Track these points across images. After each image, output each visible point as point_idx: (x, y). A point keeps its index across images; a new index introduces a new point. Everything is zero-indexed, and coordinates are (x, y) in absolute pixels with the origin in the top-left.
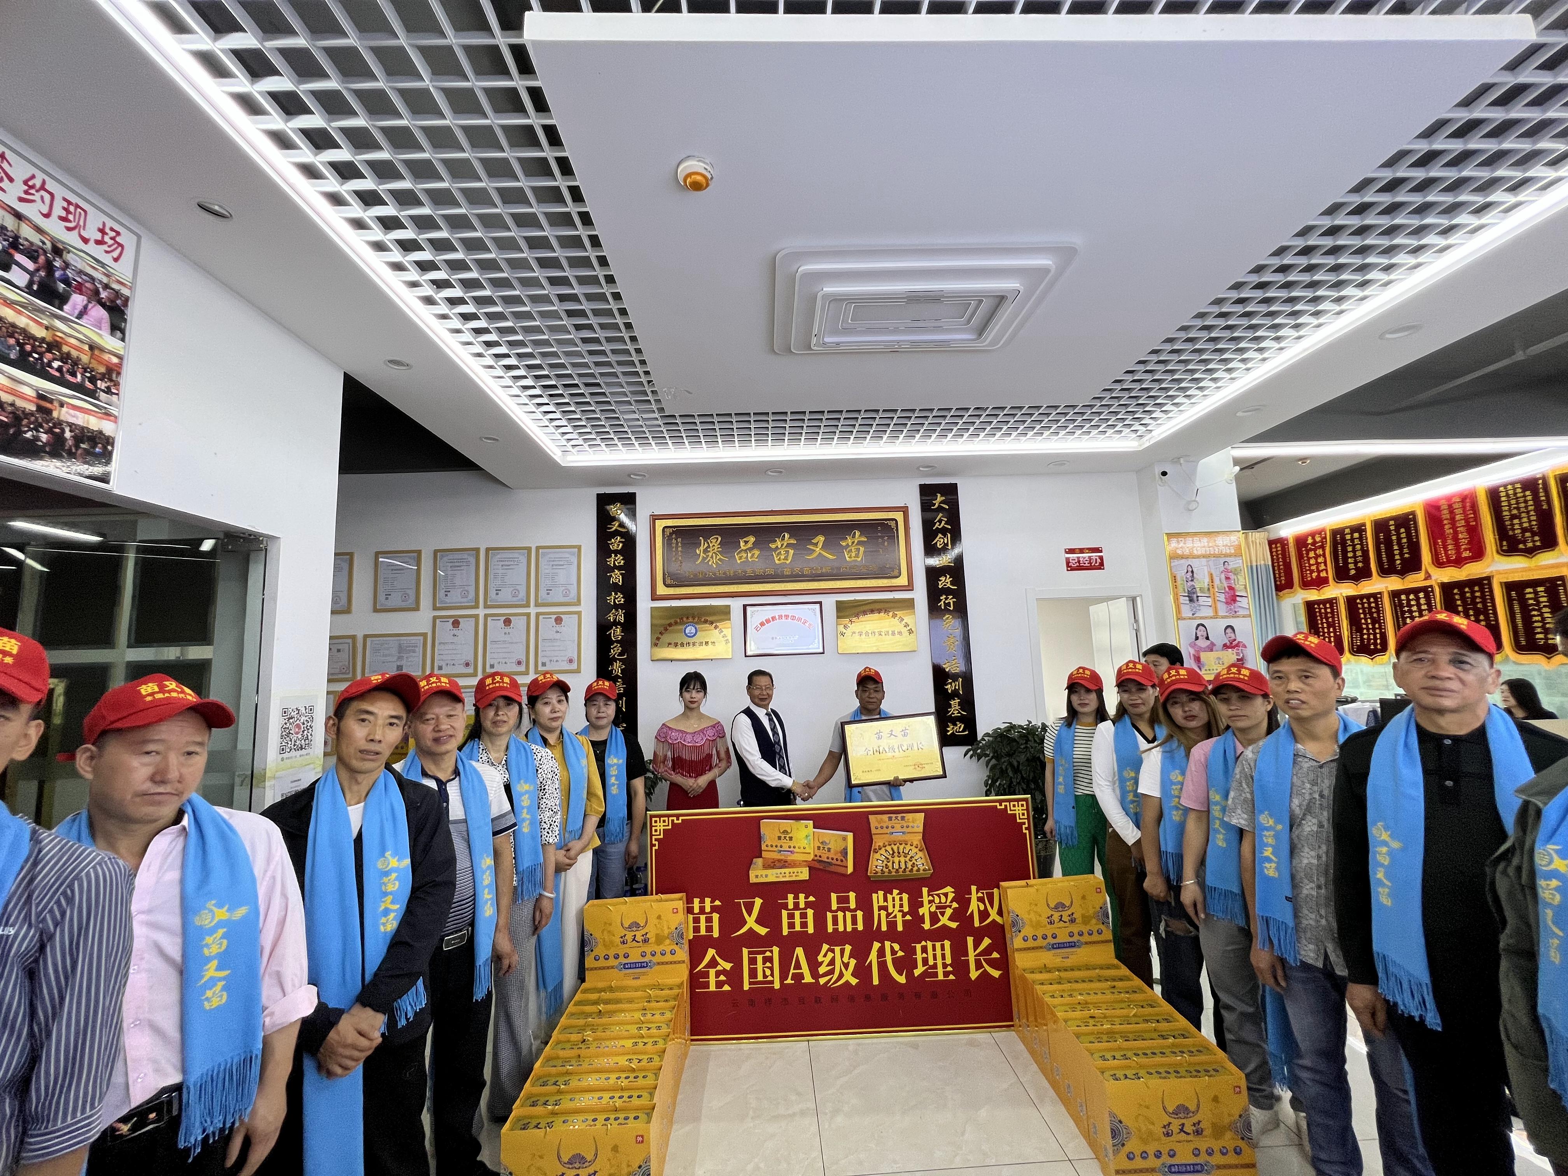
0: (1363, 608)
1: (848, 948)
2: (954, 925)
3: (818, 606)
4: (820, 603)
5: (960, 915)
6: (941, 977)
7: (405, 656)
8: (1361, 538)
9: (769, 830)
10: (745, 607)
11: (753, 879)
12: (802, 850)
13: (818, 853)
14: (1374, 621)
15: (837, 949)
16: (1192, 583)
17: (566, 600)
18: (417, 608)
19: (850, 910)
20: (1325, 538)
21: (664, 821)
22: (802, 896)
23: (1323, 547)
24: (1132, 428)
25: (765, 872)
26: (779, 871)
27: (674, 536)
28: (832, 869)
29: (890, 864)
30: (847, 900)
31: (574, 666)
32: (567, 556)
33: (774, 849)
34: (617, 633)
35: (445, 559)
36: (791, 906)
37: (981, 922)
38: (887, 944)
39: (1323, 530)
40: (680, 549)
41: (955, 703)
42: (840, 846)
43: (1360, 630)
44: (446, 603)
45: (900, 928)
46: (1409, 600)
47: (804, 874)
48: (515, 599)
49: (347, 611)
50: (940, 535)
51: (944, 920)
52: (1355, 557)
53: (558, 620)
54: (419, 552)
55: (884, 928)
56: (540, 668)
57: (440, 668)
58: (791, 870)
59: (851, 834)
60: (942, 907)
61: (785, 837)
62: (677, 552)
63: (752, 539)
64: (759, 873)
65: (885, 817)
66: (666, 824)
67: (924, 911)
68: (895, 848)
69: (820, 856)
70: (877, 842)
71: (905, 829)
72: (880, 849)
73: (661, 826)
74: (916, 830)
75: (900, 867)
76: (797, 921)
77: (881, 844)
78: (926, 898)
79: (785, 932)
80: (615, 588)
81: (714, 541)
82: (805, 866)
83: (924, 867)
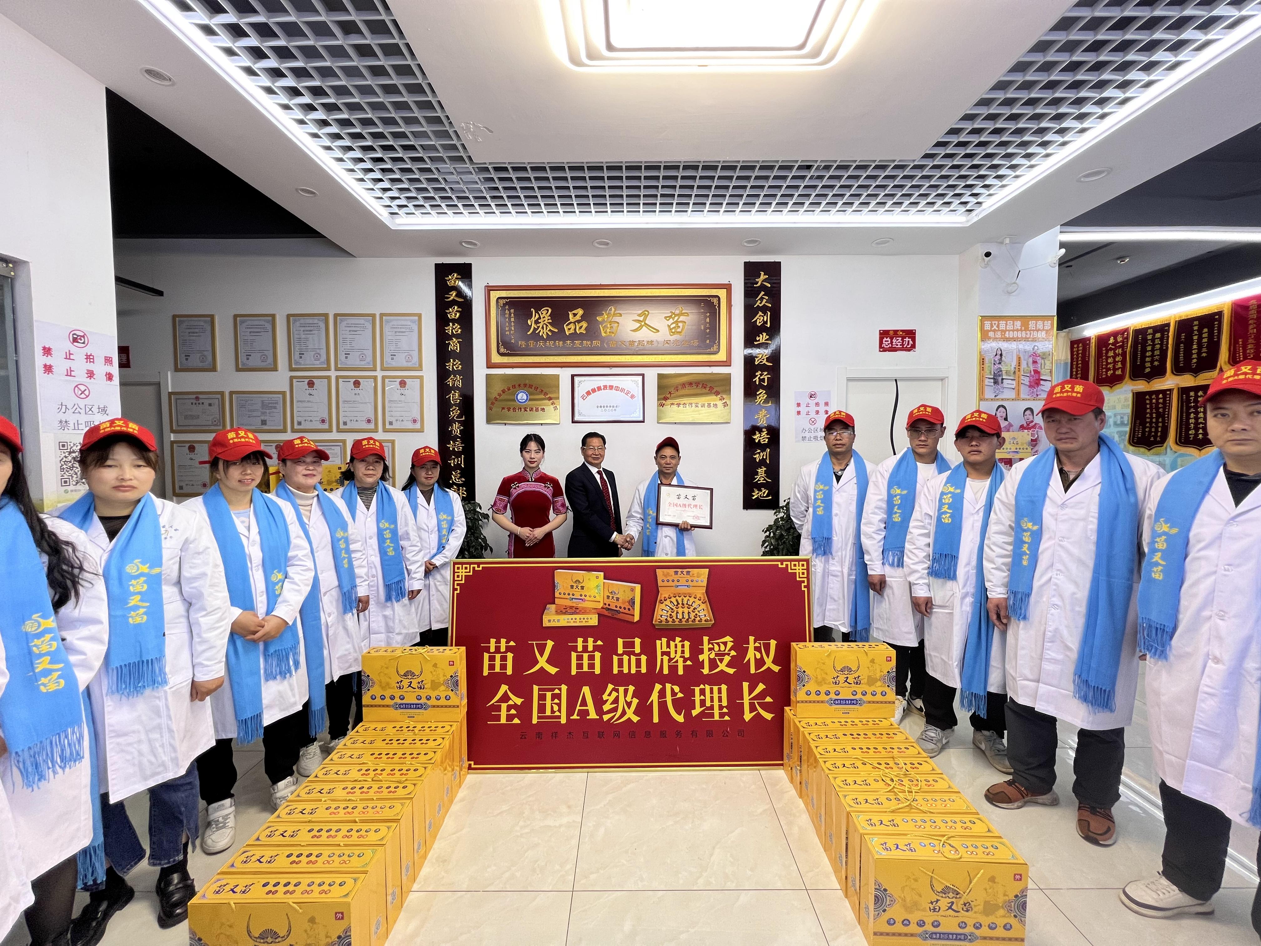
0: (1151, 403)
1: (631, 688)
2: (731, 671)
3: (640, 378)
4: (643, 375)
5: (738, 662)
6: (716, 717)
7: (268, 411)
8: (1161, 339)
9: (562, 579)
10: (573, 376)
11: (545, 623)
12: (593, 599)
13: (607, 602)
14: (1159, 415)
15: (621, 689)
16: (1000, 366)
17: (410, 365)
18: (275, 369)
19: (635, 655)
20: (1127, 338)
21: (466, 568)
22: (591, 640)
23: (1122, 347)
25: (557, 617)
26: (571, 617)
27: (507, 307)
28: (621, 616)
29: (674, 614)
30: (632, 645)
31: (418, 426)
32: (409, 323)
33: (566, 596)
34: (455, 397)
35: (298, 324)
36: (580, 649)
37: (757, 668)
38: (668, 686)
39: (1126, 330)
40: (513, 320)
41: (761, 471)
42: (628, 596)
43: (1143, 424)
44: (300, 364)
45: (681, 672)
46: (1197, 396)
47: (593, 620)
48: (363, 363)
49: (213, 369)
50: (760, 313)
51: (722, 667)
52: (1152, 356)
53: (403, 384)
54: (273, 316)
55: (666, 671)
56: (388, 426)
57: (299, 423)
58: (582, 616)
59: (639, 586)
60: (721, 655)
61: (577, 587)
62: (510, 322)
63: (580, 312)
64: (552, 617)
65: (672, 571)
66: (468, 570)
67: (704, 657)
68: (680, 600)
69: (609, 605)
70: (663, 593)
71: (690, 583)
72: (665, 600)
73: (463, 572)
74: (700, 584)
75: (683, 618)
76: (586, 662)
77: (667, 596)
78: (706, 646)
79: (574, 672)
80: (453, 355)
81: (544, 312)
82: (594, 613)
83: (705, 618)
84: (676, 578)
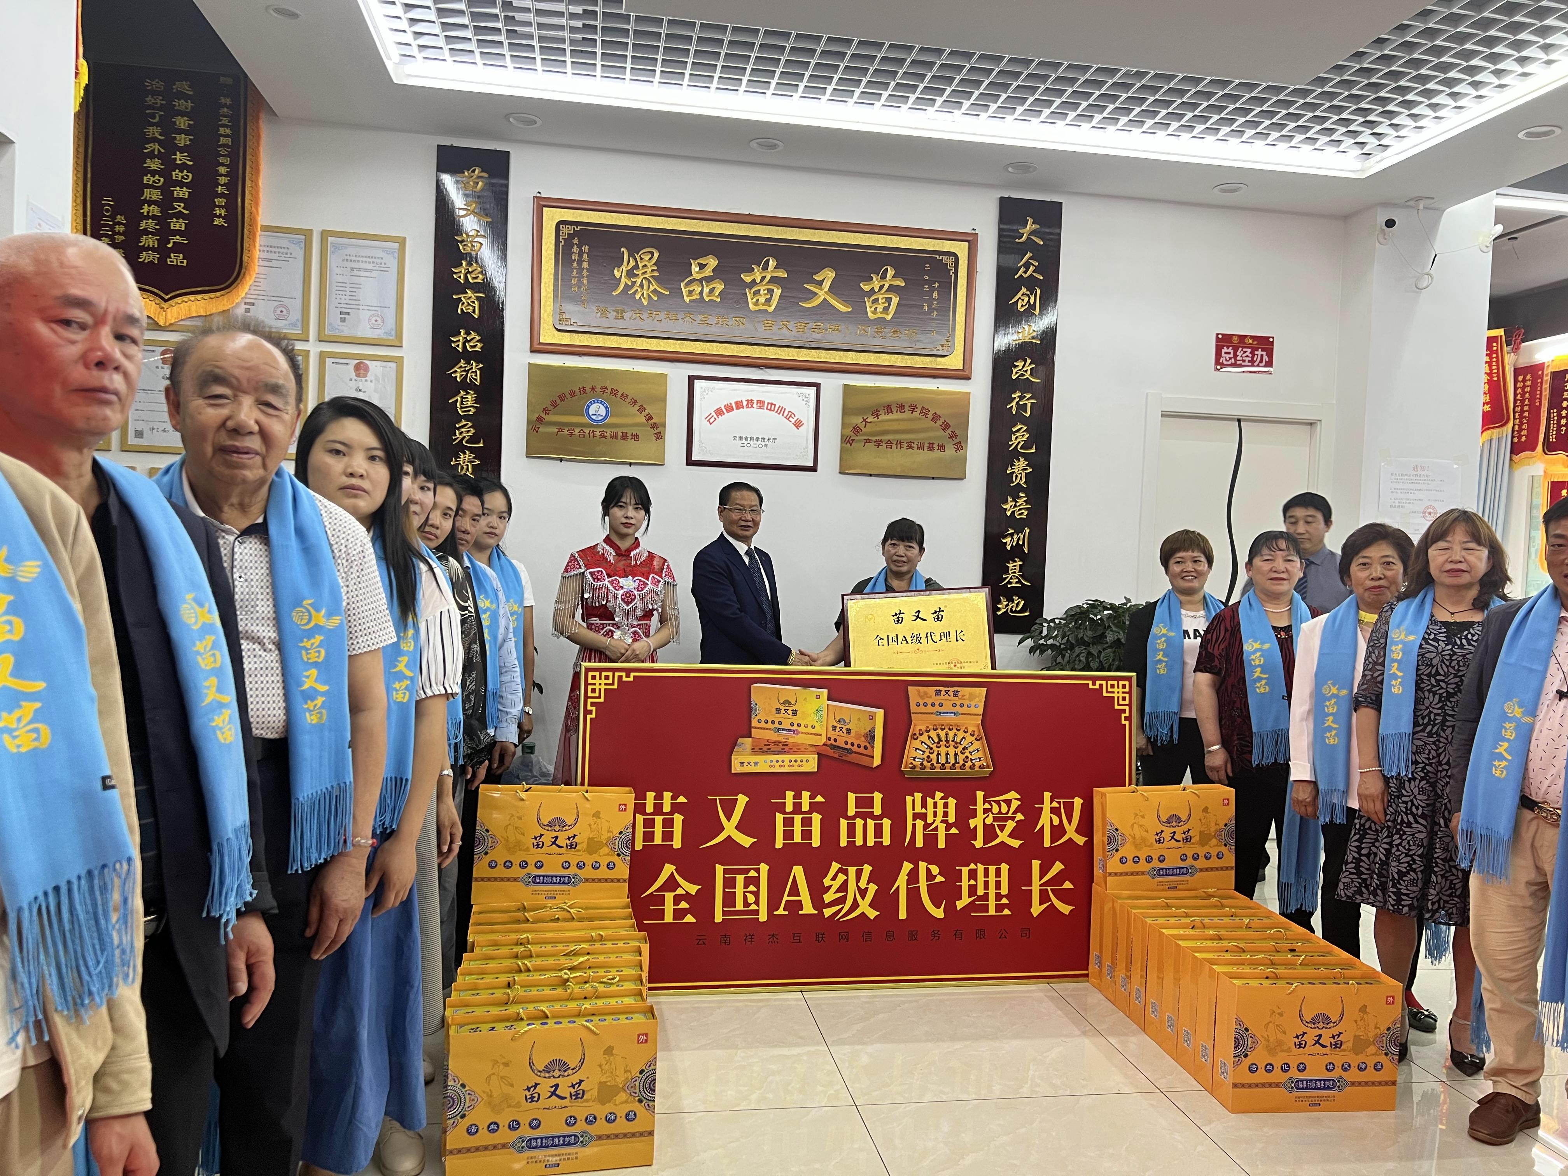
1: (867, 869)
2: (1016, 843)
3: (812, 391)
4: (817, 386)
5: (1025, 831)
6: (992, 911)
9: (764, 699)
10: (692, 379)
11: (736, 768)
12: (810, 730)
13: (832, 735)
15: (852, 870)
17: (376, 334)
19: (874, 818)
21: (607, 678)
22: (806, 795)
24: (1358, 140)
25: (754, 758)
26: (775, 758)
27: (576, 241)
28: (852, 758)
29: (934, 756)
30: (870, 803)
32: (380, 254)
33: (769, 725)
34: (468, 401)
36: (789, 808)
37: (1054, 839)
38: (923, 865)
40: (585, 265)
41: (1014, 566)
42: (866, 727)
45: (942, 844)
47: (811, 764)
50: (1024, 290)
51: (1003, 837)
55: (919, 844)
58: (792, 757)
59: (882, 711)
60: (1002, 819)
61: (786, 710)
62: (580, 269)
63: (712, 262)
64: (746, 758)
65: (932, 690)
66: (610, 681)
67: (976, 823)
68: (943, 734)
69: (835, 740)
70: (918, 724)
71: (958, 709)
72: (921, 734)
73: (601, 684)
74: (973, 710)
75: (947, 762)
76: (798, 828)
77: (923, 728)
78: (980, 806)
79: (779, 844)
80: (467, 322)
81: (647, 258)
82: (812, 753)
83: (981, 763)
84: (937, 700)
